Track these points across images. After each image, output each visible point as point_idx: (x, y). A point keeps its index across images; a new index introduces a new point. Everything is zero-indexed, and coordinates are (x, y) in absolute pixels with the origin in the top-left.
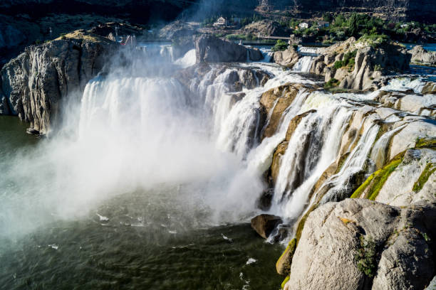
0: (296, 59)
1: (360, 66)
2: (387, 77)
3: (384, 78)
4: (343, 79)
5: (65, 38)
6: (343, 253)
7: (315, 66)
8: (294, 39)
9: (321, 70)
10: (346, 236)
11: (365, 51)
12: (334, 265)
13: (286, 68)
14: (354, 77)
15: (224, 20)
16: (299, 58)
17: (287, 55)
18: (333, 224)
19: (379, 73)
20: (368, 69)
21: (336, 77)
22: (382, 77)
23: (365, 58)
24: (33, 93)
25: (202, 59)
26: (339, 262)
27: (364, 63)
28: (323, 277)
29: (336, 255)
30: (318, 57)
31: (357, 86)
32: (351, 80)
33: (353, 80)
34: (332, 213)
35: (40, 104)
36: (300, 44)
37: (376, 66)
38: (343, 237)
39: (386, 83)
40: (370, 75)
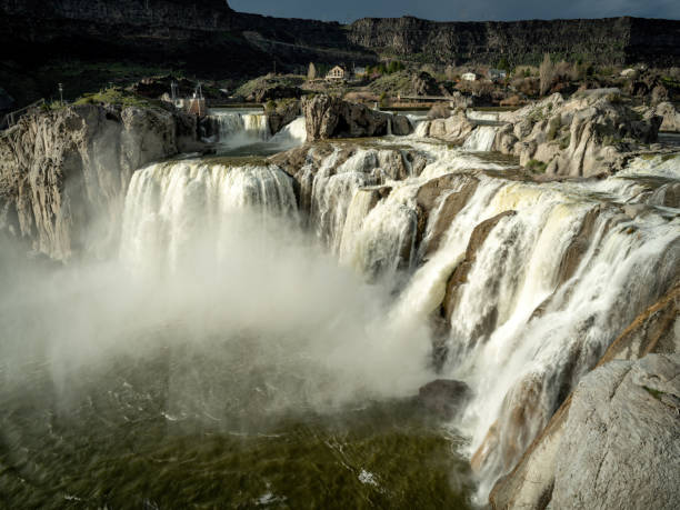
0: (468, 131)
1: (578, 137)
2: (625, 154)
3: (621, 156)
4: (551, 160)
5: (92, 101)
6: (661, 445)
7: (500, 141)
8: (459, 98)
9: (511, 147)
10: (661, 416)
11: (586, 115)
12: (647, 465)
13: (452, 145)
14: (570, 155)
15: (341, 71)
16: (473, 129)
17: (453, 125)
18: (632, 395)
19: (611, 150)
20: (592, 144)
21: (538, 157)
22: (619, 155)
23: (588, 126)
24: (38, 193)
25: (317, 135)
26: (657, 460)
27: (586, 134)
28: (629, 486)
29: (649, 448)
30: (505, 127)
31: (575, 172)
32: (565, 162)
33: (569, 163)
34: (626, 379)
35: (51, 210)
36: (469, 106)
37: (606, 137)
38: (657, 418)
39: (624, 165)
40: (595, 153)
